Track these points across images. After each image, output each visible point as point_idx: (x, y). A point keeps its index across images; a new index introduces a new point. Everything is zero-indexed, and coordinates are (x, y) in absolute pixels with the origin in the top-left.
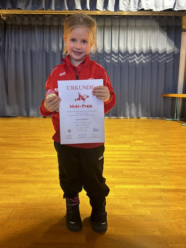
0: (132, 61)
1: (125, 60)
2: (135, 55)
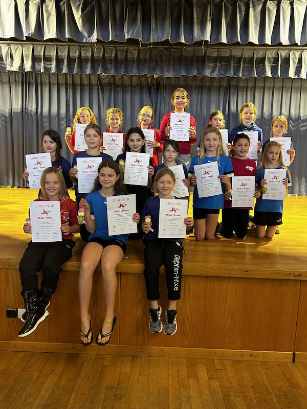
1: (296, 128)
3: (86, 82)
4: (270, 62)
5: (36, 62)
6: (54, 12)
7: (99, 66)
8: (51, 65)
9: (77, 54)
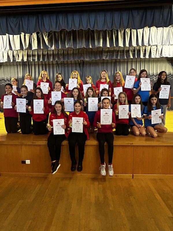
0: (152, 79)
2: (154, 76)
3: (51, 63)
4: (132, 52)
5: (29, 57)
6: (36, 39)
7: (56, 57)
8: (35, 58)
9: (46, 53)
